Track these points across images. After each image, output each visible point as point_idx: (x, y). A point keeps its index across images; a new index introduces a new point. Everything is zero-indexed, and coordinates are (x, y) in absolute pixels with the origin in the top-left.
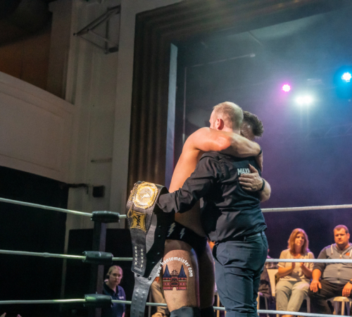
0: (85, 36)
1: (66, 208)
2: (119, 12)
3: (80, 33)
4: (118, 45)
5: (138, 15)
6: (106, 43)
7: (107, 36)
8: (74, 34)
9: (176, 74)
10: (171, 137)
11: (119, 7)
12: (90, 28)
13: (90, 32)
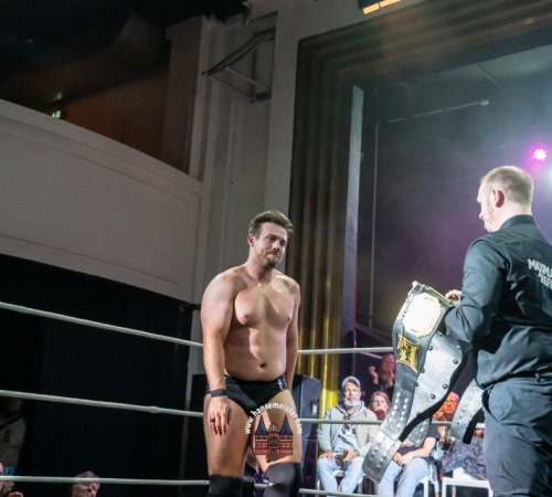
0: (219, 75)
1: (189, 339)
2: (273, 39)
3: (211, 71)
4: (270, 90)
5: (301, 43)
6: (252, 86)
7: (254, 76)
8: (203, 73)
9: (360, 133)
10: (352, 231)
11: (272, 30)
12: (227, 63)
13: (227, 68)
